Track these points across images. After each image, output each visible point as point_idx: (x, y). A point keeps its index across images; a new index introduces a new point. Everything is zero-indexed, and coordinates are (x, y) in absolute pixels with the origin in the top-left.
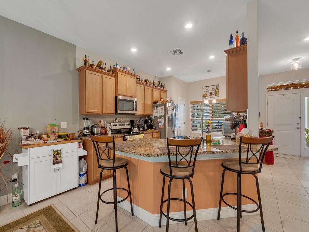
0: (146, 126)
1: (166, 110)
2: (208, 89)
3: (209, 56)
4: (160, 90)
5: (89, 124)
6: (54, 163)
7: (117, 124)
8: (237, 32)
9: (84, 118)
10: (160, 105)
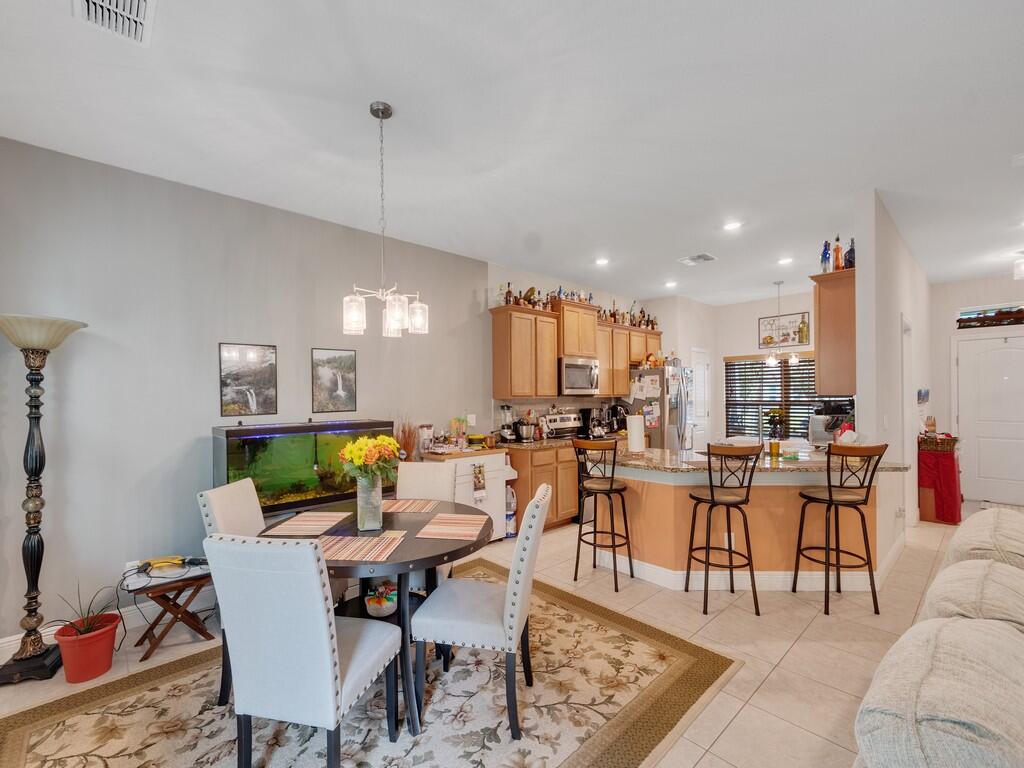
0: (615, 423)
1: (664, 384)
2: (776, 322)
3: (779, 260)
4: (647, 333)
5: (509, 418)
6: (476, 489)
7: (558, 417)
8: (838, 240)
9: (503, 407)
10: (650, 372)
